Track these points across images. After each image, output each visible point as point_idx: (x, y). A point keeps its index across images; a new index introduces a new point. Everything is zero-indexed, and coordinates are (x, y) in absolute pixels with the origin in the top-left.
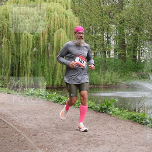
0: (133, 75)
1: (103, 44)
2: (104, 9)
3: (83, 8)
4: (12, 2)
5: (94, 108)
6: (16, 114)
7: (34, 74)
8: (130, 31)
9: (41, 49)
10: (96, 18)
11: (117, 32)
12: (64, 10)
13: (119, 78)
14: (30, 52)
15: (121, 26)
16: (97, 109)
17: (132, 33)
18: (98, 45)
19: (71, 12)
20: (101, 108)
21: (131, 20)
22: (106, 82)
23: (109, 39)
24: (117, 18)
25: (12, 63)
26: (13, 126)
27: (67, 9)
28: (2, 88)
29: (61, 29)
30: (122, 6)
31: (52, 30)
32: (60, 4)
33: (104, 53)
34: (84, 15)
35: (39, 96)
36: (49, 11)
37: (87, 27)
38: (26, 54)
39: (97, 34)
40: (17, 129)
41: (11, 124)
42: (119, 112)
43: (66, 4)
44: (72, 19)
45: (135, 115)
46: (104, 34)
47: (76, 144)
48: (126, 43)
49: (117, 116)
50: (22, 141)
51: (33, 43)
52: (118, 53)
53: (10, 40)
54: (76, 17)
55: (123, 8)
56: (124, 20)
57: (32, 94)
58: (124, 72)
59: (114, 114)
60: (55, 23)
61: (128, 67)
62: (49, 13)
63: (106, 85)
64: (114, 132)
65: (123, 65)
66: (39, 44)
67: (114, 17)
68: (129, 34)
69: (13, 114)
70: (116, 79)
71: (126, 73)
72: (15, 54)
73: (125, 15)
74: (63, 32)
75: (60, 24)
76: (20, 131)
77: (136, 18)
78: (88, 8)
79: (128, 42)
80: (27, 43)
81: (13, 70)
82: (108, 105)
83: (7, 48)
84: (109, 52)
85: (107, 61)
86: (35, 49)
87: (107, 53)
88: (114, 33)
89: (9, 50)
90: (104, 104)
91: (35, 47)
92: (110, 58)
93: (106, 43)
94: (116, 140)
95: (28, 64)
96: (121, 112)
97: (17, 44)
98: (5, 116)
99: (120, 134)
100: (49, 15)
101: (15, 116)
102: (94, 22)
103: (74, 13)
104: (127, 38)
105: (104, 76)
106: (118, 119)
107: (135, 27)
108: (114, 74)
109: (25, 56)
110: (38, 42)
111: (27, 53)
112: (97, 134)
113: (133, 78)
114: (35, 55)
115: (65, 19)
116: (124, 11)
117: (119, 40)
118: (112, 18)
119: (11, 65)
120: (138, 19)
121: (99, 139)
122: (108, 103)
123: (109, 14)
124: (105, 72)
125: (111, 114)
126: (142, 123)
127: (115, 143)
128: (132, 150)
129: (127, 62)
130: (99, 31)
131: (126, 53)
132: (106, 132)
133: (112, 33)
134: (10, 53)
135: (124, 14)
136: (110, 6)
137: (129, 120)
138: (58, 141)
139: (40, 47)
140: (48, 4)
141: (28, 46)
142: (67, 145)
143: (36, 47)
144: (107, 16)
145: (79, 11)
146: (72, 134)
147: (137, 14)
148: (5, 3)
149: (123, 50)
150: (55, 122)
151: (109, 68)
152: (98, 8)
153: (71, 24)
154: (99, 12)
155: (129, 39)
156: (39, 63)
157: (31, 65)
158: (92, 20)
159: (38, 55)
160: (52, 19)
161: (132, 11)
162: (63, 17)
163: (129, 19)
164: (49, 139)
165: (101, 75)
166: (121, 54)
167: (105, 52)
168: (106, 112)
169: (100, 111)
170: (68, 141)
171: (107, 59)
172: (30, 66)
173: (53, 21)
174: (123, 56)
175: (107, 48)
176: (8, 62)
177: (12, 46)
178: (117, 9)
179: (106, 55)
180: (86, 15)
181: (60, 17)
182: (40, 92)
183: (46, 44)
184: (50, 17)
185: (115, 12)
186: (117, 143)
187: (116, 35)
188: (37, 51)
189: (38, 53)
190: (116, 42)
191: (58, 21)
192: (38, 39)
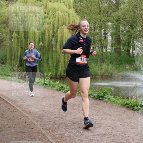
0: (127, 67)
1: (101, 39)
2: (103, 9)
3: (84, 7)
4: (22, 2)
5: (92, 96)
6: (24, 100)
7: (40, 66)
8: (125, 28)
9: (47, 44)
10: (95, 17)
11: (113, 29)
12: (67, 9)
13: (115, 70)
14: (37, 46)
15: (117, 23)
16: (95, 96)
17: (126, 30)
18: (97, 41)
19: (73, 11)
20: (99, 96)
21: (126, 18)
22: (103, 73)
23: (106, 35)
24: (113, 17)
25: (21, 55)
26: (21, 111)
27: (69, 8)
28: (12, 77)
29: (64, 26)
30: (118, 6)
31: (57, 27)
32: (63, 4)
33: (101, 48)
34: (85, 14)
35: (44, 84)
36: (54, 10)
39: (96, 31)
40: (24, 113)
41: (20, 108)
42: (114, 99)
43: (69, 4)
44: (74, 17)
45: (128, 102)
46: (102, 30)
47: (76, 127)
48: (121, 38)
49: (112, 103)
50: (29, 123)
51: (40, 38)
52: (114, 48)
53: (19, 36)
54: (77, 16)
55: (119, 8)
56: (119, 19)
58: (119, 64)
59: (109, 101)
60: (59, 21)
61: (122, 60)
62: (54, 11)
63: (103, 76)
64: (110, 117)
65: (118, 58)
66: (44, 39)
67: (111, 16)
68: (124, 30)
69: (21, 100)
70: (111, 71)
71: (120, 65)
72: (24, 47)
73: (121, 14)
74: (66, 28)
75: (63, 21)
76: (27, 115)
77: (131, 17)
78: (88, 8)
79: (123, 38)
80: (34, 38)
81: (21, 62)
82: (105, 93)
83: (16, 42)
84: (106, 47)
85: (104, 54)
86: (41, 44)
87: (104, 47)
88: (110, 30)
89: (18, 44)
90: (101, 92)
91: (41, 41)
92: (106, 52)
93: (103, 38)
94: (111, 124)
96: (116, 99)
97: (26, 39)
98: (14, 101)
99: (115, 119)
100: (54, 13)
101: (23, 102)
103: (76, 12)
104: (122, 34)
105: (101, 67)
106: (113, 105)
107: (130, 24)
108: (110, 66)
110: (43, 37)
112: (95, 118)
113: (127, 70)
114: (41, 48)
115: (68, 17)
116: (120, 10)
117: (115, 36)
118: (109, 17)
119: (20, 58)
120: (132, 18)
121: (96, 123)
122: (105, 91)
123: (107, 13)
124: (102, 65)
125: (107, 101)
126: (134, 109)
127: (110, 126)
128: (125, 133)
129: (121, 55)
130: (98, 28)
131: (121, 47)
132: (102, 116)
134: (19, 47)
135: (119, 13)
136: (108, 6)
137: (123, 106)
138: (60, 124)
139: (45, 41)
140: (53, 4)
141: (35, 40)
142: (68, 127)
144: (105, 15)
145: (80, 10)
146: (72, 118)
147: (131, 13)
148: (15, 3)
149: (118, 45)
150: (58, 107)
151: (106, 60)
152: (97, 7)
153: (73, 21)
154: (98, 11)
155: (124, 35)
156: (44, 56)
158: (92, 18)
159: (43, 48)
160: (56, 17)
161: (127, 10)
162: (66, 16)
163: (124, 18)
164: (52, 122)
165: (99, 67)
166: (116, 48)
167: (103, 47)
168: (102, 100)
169: (97, 98)
170: (69, 124)
171: (104, 52)
173: (57, 19)
174: (119, 50)
175: (105, 43)
176: (18, 54)
177: (21, 41)
178: (114, 8)
179: (103, 49)
180: (87, 13)
181: (64, 15)
182: (45, 81)
183: (51, 39)
184: (54, 15)
185: (112, 11)
186: (112, 126)
187: (112, 31)
188: (43, 45)
189: (44, 47)
190: (113, 38)
191: (61, 19)
192: (44, 34)
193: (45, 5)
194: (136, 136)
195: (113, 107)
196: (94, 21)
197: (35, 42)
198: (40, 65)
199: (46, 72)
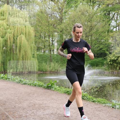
2: (50, 22)
5: (43, 86)
7: (4, 65)
8: (66, 37)
9: (9, 48)
10: (45, 28)
11: (58, 38)
13: (59, 67)
14: (1, 50)
15: (61, 33)
16: (45, 87)
17: (68, 38)
18: (46, 46)
20: (48, 86)
21: (67, 30)
22: (51, 70)
23: (53, 42)
24: (58, 29)
29: (22, 35)
30: (62, 20)
31: (16, 36)
33: (50, 51)
34: (37, 26)
35: (7, 79)
37: (39, 34)
39: (46, 39)
42: (59, 88)
44: (29, 28)
45: (69, 90)
46: (50, 38)
47: (31, 109)
49: (58, 91)
51: (3, 44)
54: (32, 27)
55: (63, 22)
56: (63, 30)
57: (2, 78)
60: (18, 31)
63: (51, 72)
64: (55, 101)
65: (62, 59)
67: (57, 28)
68: (66, 38)
70: (57, 68)
71: (64, 64)
74: (23, 37)
75: (21, 31)
77: (71, 29)
78: (40, 22)
82: (52, 84)
85: (52, 56)
86: (4, 48)
87: (52, 51)
88: (56, 38)
90: (49, 83)
91: (5, 46)
92: (54, 54)
93: (51, 44)
99: (59, 102)
102: (44, 30)
103: (31, 25)
105: (50, 65)
106: (58, 93)
107: (70, 34)
108: (57, 64)
110: (6, 43)
112: (45, 102)
114: (4, 52)
115: (25, 28)
116: (63, 24)
117: (60, 42)
118: (55, 28)
121: (46, 106)
123: (54, 26)
124: (51, 63)
125: (54, 90)
130: (47, 37)
132: (50, 101)
133: (55, 38)
135: (63, 26)
136: (54, 20)
137: (65, 93)
138: (19, 108)
139: (8, 46)
142: (25, 110)
144: (52, 27)
145: (34, 23)
146: (28, 103)
147: (71, 26)
150: (18, 95)
151: (53, 60)
152: (46, 21)
153: (28, 31)
154: (47, 24)
156: (7, 57)
157: (2, 58)
158: (43, 29)
159: (6, 52)
160: (16, 28)
161: (68, 24)
162: (23, 27)
163: (66, 29)
164: (13, 106)
165: (48, 65)
168: (50, 89)
169: (47, 88)
171: (52, 54)
172: (1, 59)
175: (52, 47)
178: (59, 22)
180: (39, 26)
181: (21, 27)
182: (8, 77)
183: (12, 45)
184: (14, 27)
185: (57, 24)
186: (57, 108)
187: (58, 39)
188: (6, 49)
190: (58, 44)
191: (20, 29)
192: (6, 41)
193: (7, 19)
194: (74, 114)
195: (58, 94)
196: (44, 31)
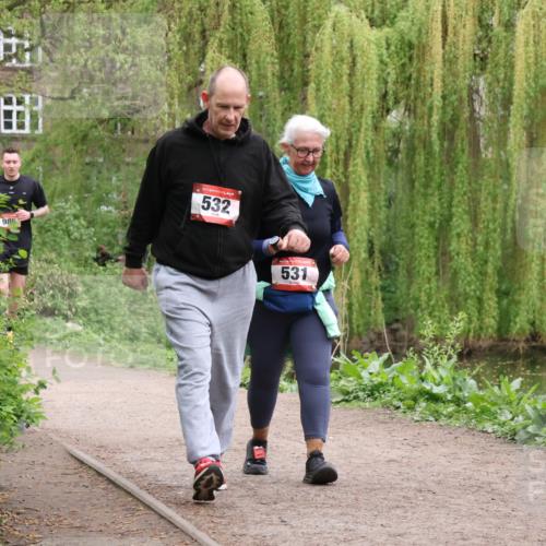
6: (279, 506)
14: (365, 138)
35: (415, 400)
38: (343, 145)
51: (386, 83)
57: (374, 391)
66: (418, 82)
69: (263, 509)
80: (345, 78)
86: (394, 118)
91: (397, 102)
95: (355, 210)
97: (290, 89)
101: (275, 519)
109: (337, 162)
110: (412, 70)
111: (350, 141)
114: (396, 152)
139: (423, 101)
141: (351, 97)
143: (403, 102)
156: (419, 201)
157: (372, 211)
159: (412, 151)
172: (366, 218)
182: (423, 380)
183: (464, 82)
188: (407, 127)
189: (416, 142)
192: (415, 52)
197: (357, 108)
198: (387, 267)
199: (430, 314)
